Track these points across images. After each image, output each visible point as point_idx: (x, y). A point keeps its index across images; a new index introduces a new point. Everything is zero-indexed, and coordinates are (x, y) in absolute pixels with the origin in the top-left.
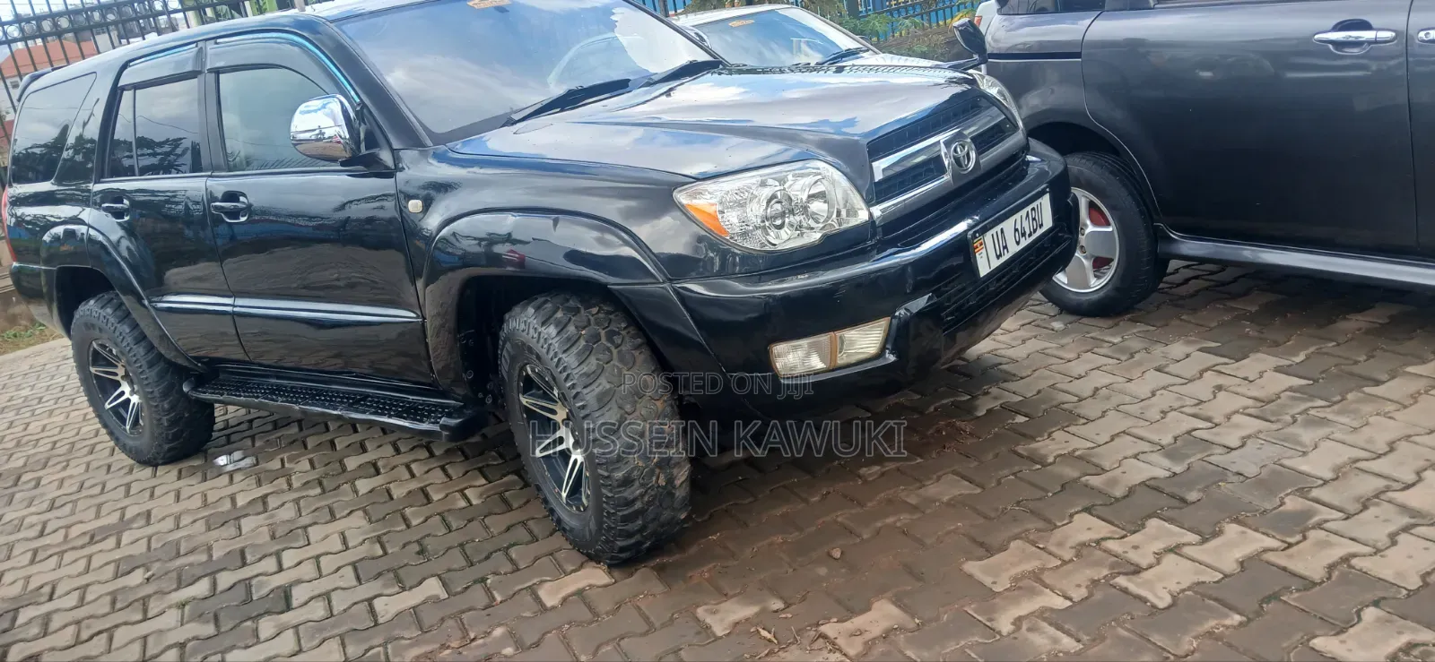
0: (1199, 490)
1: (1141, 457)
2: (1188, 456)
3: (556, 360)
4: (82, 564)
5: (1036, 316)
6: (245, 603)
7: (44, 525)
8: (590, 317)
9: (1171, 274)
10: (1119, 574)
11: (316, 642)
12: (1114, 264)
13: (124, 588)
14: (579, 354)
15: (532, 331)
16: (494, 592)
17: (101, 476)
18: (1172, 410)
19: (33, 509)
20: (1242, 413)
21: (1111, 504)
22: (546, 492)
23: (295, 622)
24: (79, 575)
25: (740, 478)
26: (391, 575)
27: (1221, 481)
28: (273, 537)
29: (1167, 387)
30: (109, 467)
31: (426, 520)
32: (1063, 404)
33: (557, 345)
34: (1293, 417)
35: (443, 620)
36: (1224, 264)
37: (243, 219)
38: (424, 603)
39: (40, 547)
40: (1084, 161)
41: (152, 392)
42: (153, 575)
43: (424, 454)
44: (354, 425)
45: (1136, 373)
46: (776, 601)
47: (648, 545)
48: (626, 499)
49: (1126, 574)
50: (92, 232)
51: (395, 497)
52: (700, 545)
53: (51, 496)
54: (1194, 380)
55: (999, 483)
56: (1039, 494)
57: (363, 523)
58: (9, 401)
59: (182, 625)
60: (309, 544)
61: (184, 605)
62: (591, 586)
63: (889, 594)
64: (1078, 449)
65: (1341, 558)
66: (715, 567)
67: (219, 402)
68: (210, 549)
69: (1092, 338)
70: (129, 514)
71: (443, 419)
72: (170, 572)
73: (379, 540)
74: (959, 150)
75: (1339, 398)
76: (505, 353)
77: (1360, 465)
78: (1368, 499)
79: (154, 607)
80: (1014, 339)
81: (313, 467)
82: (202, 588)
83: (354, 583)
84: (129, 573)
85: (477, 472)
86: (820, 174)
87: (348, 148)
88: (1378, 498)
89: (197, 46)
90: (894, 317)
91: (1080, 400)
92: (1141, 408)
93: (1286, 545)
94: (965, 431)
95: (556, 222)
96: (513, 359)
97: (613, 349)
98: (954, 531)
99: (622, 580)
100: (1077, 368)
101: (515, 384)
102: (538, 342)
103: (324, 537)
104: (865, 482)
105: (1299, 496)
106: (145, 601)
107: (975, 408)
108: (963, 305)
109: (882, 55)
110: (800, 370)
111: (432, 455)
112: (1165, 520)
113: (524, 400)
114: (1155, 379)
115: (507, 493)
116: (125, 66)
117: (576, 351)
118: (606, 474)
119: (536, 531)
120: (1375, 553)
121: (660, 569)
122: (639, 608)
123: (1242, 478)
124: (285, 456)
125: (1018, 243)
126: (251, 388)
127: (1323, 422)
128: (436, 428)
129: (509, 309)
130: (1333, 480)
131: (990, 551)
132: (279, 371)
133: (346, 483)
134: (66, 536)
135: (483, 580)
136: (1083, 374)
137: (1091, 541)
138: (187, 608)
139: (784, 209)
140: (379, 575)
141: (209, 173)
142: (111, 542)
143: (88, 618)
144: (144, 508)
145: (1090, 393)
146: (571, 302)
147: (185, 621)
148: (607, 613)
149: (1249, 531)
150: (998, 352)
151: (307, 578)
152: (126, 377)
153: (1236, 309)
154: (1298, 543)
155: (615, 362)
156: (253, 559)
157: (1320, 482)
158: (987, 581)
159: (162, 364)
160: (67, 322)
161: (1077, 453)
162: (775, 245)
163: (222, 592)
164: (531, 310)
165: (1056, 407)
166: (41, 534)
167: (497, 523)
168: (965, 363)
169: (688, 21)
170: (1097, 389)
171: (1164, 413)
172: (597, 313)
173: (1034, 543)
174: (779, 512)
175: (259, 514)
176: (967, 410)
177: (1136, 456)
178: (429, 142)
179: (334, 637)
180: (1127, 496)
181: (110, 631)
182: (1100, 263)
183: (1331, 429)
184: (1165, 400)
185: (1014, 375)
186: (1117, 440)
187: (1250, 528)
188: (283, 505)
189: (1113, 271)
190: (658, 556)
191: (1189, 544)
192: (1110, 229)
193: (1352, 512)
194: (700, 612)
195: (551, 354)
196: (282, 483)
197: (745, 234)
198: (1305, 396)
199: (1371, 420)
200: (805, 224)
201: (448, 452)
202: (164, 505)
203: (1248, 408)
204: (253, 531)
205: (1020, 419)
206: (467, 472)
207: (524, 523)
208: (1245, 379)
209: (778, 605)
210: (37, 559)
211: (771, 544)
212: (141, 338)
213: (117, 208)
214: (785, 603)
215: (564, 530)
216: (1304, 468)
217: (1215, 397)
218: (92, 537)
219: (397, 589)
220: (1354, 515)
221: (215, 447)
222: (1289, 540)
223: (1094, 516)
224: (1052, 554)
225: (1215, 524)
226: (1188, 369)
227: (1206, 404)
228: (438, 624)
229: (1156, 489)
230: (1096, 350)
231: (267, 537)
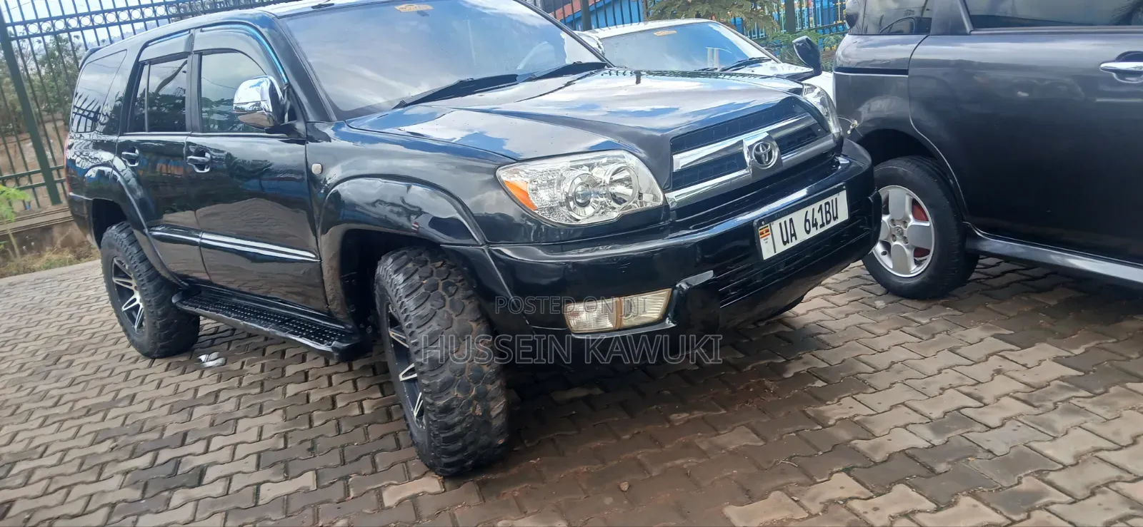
0: (949, 463)
2: (949, 431)
4: (73, 432)
5: (865, 294)
6: (170, 476)
7: (61, 397)
11: (207, 514)
12: (929, 258)
13: (92, 454)
14: (417, 300)
15: (388, 277)
16: (351, 489)
17: (114, 363)
18: (951, 388)
19: (58, 385)
20: (1011, 397)
21: (870, 467)
22: (405, 410)
23: (198, 496)
24: (69, 439)
25: (574, 412)
26: (283, 465)
27: (970, 456)
28: (212, 425)
29: (954, 366)
30: (123, 356)
31: (325, 423)
32: (860, 373)
34: (1055, 404)
35: (304, 508)
36: (1031, 264)
37: (206, 171)
38: (297, 491)
39: (50, 415)
40: (909, 164)
41: (150, 301)
42: (117, 446)
45: (932, 352)
46: (561, 522)
47: (470, 462)
48: (446, 424)
50: (115, 173)
51: (311, 401)
52: (521, 466)
53: (73, 376)
54: (980, 362)
55: (781, 438)
56: (812, 452)
57: (280, 420)
59: (120, 489)
60: (235, 433)
61: (127, 473)
62: (424, 493)
64: (858, 415)
66: (526, 487)
67: (197, 314)
68: (164, 429)
69: (904, 317)
70: (121, 395)
71: (336, 343)
72: (129, 444)
73: (285, 435)
74: (761, 149)
75: (1102, 390)
77: (1100, 454)
78: (1098, 487)
79: (107, 472)
80: (841, 312)
81: (262, 371)
82: (144, 461)
83: (254, 469)
84: (102, 441)
85: (377, 387)
86: (624, 162)
87: (271, 120)
88: (1107, 487)
89: (189, 33)
90: (675, 289)
91: (876, 371)
92: (925, 383)
93: (1010, 522)
94: (769, 390)
95: (409, 187)
96: (382, 300)
97: (446, 297)
98: (728, 478)
99: (451, 489)
100: (883, 343)
101: (385, 319)
103: (248, 429)
104: (672, 426)
105: (1037, 478)
106: (103, 466)
107: (785, 371)
111: (351, 369)
112: (911, 487)
113: (392, 333)
114: (946, 358)
116: (146, 46)
117: (415, 297)
119: (401, 440)
121: (483, 485)
122: (453, 516)
123: (990, 456)
124: (246, 360)
127: (1081, 411)
128: (330, 349)
129: (380, 258)
130: (1072, 465)
131: (752, 499)
133: (281, 386)
134: (72, 408)
135: (346, 478)
136: (886, 349)
137: (840, 499)
138: (129, 475)
140: (274, 464)
141: (190, 133)
142: (100, 416)
143: (59, 475)
144: (132, 392)
145: (886, 366)
147: (124, 485)
148: (428, 518)
149: (981, 505)
150: (821, 323)
151: (221, 461)
152: (137, 287)
153: (1037, 302)
154: (1021, 521)
155: (447, 308)
156: (191, 441)
157: (1061, 466)
158: (740, 525)
159: (158, 280)
160: (99, 240)
161: (856, 419)
162: (578, 220)
163: (158, 465)
164: (390, 260)
165: (853, 376)
166: (56, 405)
167: (376, 431)
168: (791, 330)
170: (893, 363)
171: (943, 389)
172: (442, 266)
173: (790, 495)
174: (594, 444)
175: (209, 405)
176: (778, 370)
177: (905, 427)
178: (334, 118)
179: (221, 512)
180: (885, 461)
181: (70, 487)
182: (920, 253)
183: (1085, 419)
184: (949, 377)
185: (828, 345)
186: (894, 411)
187: (983, 502)
188: (229, 399)
189: (928, 264)
190: (481, 473)
191: (925, 511)
192: (928, 224)
193: (1080, 498)
194: (500, 524)
195: (398, 297)
196: (235, 382)
197: (551, 210)
198: (1071, 386)
199: (1125, 413)
201: (362, 368)
202: (148, 390)
203: (1018, 392)
204: (200, 418)
205: (819, 384)
206: (371, 386)
207: (396, 433)
208: (1024, 365)
209: (562, 526)
210: (44, 425)
211: (576, 473)
212: (144, 259)
213: (132, 156)
214: (569, 525)
215: (415, 443)
216: (1049, 452)
217: (992, 380)
218: (89, 411)
219: (281, 478)
220: (1080, 500)
221: (201, 348)
222: (1015, 518)
223: (851, 477)
224: (803, 507)
225: (952, 496)
226: (976, 352)
227: (980, 386)
228: (298, 511)
229: (912, 457)
230: (904, 328)
231: (207, 424)
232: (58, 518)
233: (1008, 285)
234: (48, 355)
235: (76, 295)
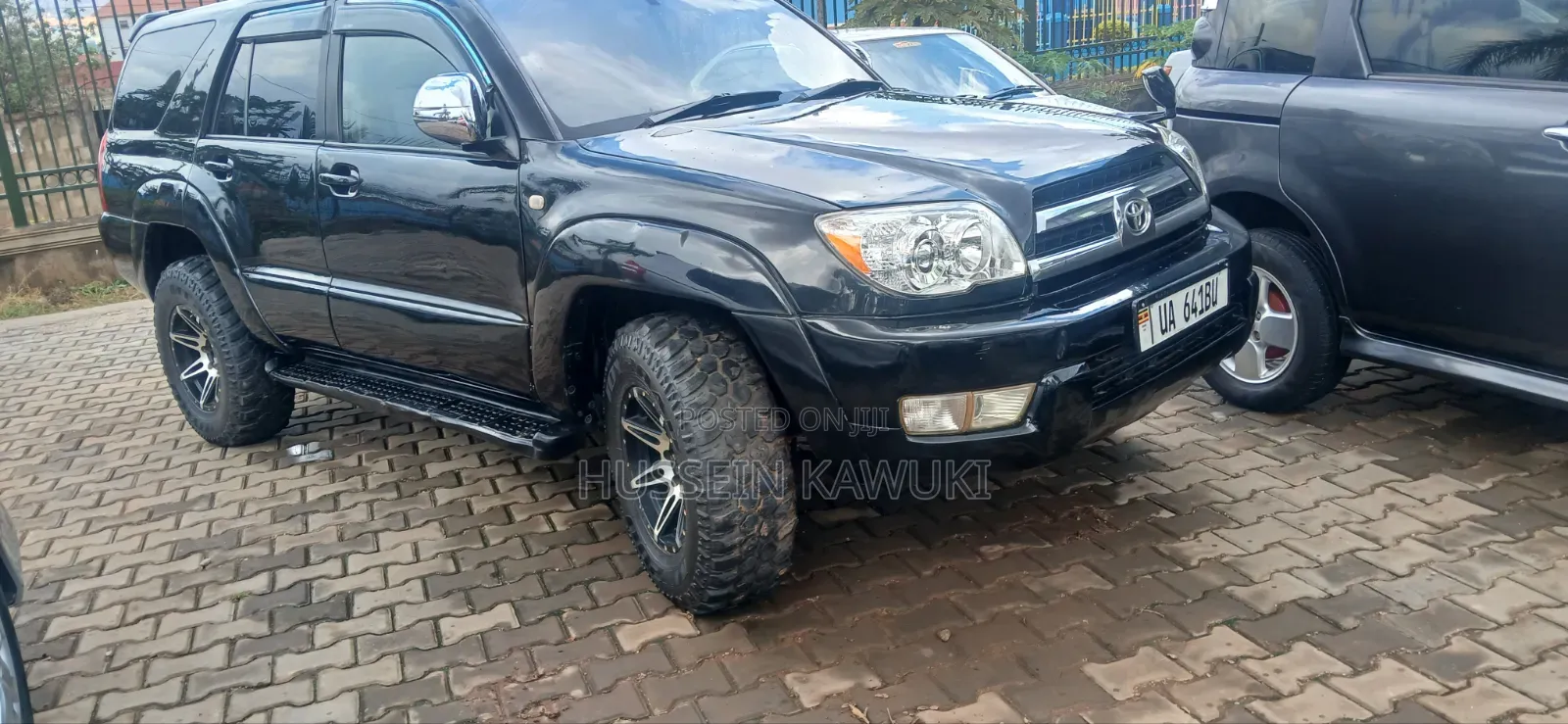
0: (1356, 617)
1: (1296, 572)
2: (1348, 579)
3: (666, 385)
4: (136, 542)
5: (1195, 403)
6: (303, 605)
7: (102, 494)
8: (708, 343)
9: (1352, 374)
10: (1256, 697)
11: (374, 657)
12: (1289, 357)
13: (176, 573)
14: (691, 382)
15: (644, 351)
16: (569, 628)
17: (167, 450)
18: (1336, 525)
19: (91, 477)
20: (1414, 538)
21: (1257, 620)
22: (637, 526)
23: (352, 632)
24: (134, 552)
25: (848, 539)
26: (462, 595)
27: (1383, 610)
28: (341, 538)
29: (1333, 499)
30: (177, 441)
31: (505, 541)
32: (1215, 503)
33: (669, 369)
34: (1471, 549)
35: (511, 650)
36: (1413, 371)
37: (351, 195)
38: (493, 629)
39: (95, 518)
40: (1269, 238)
42: (210, 563)
43: (511, 470)
44: (439, 429)
45: (1300, 480)
46: (872, 678)
47: (740, 597)
48: (723, 545)
49: (1263, 699)
50: (191, 190)
51: (475, 512)
52: (796, 606)
53: (112, 465)
54: (1364, 495)
55: (1134, 582)
56: (1177, 599)
57: (439, 535)
58: (80, 359)
59: (235, 619)
60: (378, 551)
61: (239, 599)
62: (673, 635)
63: (999, 687)
64: (1226, 555)
65: (1508, 712)
66: (810, 632)
67: (301, 387)
68: (272, 542)
69: (1254, 434)
70: (193, 494)
71: (537, 434)
72: (227, 561)
73: (453, 555)
74: (1133, 209)
75: (1524, 534)
76: (612, 370)
77: (1541, 612)
78: (1545, 651)
79: (207, 597)
80: (1170, 425)
81: (392, 469)
82: (260, 583)
83: (422, 598)
84: (185, 557)
85: (565, 496)
86: (977, 218)
87: (473, 131)
88: (1557, 651)
89: (325, 4)
90: (1040, 384)
91: (1236, 501)
92: (1302, 519)
93: (1447, 690)
94: (1102, 520)
95: (684, 237)
96: (620, 378)
97: (728, 380)
98: (1080, 628)
99: (709, 632)
100: (1236, 465)
101: (619, 406)
102: (649, 364)
103: (395, 545)
104: (985, 561)
105: (1468, 638)
106: (198, 589)
107: (1116, 496)
108: (1117, 380)
109: (1057, 96)
110: (929, 429)
111: (519, 472)
112: (1314, 645)
113: (626, 425)
114: (1319, 488)
115: (594, 524)
116: (247, 17)
117: (688, 379)
118: (705, 515)
119: (621, 568)
120: (1547, 712)
121: (750, 627)
122: (722, 666)
123: (1405, 610)
124: (364, 454)
125: (1187, 319)
126: (335, 376)
127: (1503, 559)
128: (529, 443)
129: (622, 324)
130: (1508, 624)
131: (1115, 655)
132: (369, 361)
133: (425, 490)
134: (124, 509)
135: (558, 613)
136: (1241, 473)
137: (1229, 657)
138: (242, 602)
139: (933, 251)
140: (449, 593)
141: (322, 142)
142: (170, 522)
143: (137, 599)
144: (208, 491)
145: (1247, 495)
146: (690, 325)
147: (238, 615)
148: (689, 667)
149: (1408, 670)
150: (1148, 437)
151: (372, 587)
152: (207, 348)
153: (1420, 422)
154: (1461, 689)
155: (729, 395)
156: (318, 559)
157: (1494, 625)
158: (1109, 687)
159: (247, 337)
160: (152, 281)
161: (1225, 560)
162: (919, 289)
163: (280, 590)
164: (646, 329)
165: (1206, 505)
166: (98, 504)
167: (581, 554)
168: (1110, 445)
169: (851, 36)
170: (1254, 492)
171: (1326, 527)
172: (717, 340)
173: (1165, 652)
174: (887, 581)
175: (328, 512)
176: (1107, 496)
177: (1289, 571)
178: (559, 135)
179: (393, 653)
180: (1275, 613)
181: (158, 617)
182: (1274, 354)
183: (1513, 569)
184: (1329, 513)
185: (1164, 465)
186: (1271, 551)
187: (1410, 667)
188: (355, 505)
189: (1287, 364)
190: (750, 612)
191: (1340, 675)
192: (1290, 317)
193: (1525, 663)
194: (789, 678)
195: (662, 378)
196: (357, 481)
197: (887, 274)
198: (1485, 528)
199: (1559, 563)
200: (954, 271)
201: (537, 470)
202: (229, 490)
203: (1421, 533)
204: (320, 529)
205: (1166, 514)
206: (554, 495)
207: (609, 558)
208: (1422, 501)
209: (876, 683)
210: (89, 531)
211: (874, 616)
212: (228, 309)
213: (219, 167)
214: (883, 681)
215: (652, 571)
216: (1477, 607)
217: (1385, 517)
218: (150, 514)
219: (466, 611)
220: (1527, 666)
221: (291, 435)
222: (1452, 685)
223: (1234, 630)
224: (1183, 666)
225: (1370, 657)
226: (1358, 481)
227: (1374, 523)
228: (505, 654)
229: (1308, 609)
230: (1258, 448)
231: (334, 538)
232: (155, 656)
233: (1376, 400)
234: (62, 436)
235: (76, 355)
